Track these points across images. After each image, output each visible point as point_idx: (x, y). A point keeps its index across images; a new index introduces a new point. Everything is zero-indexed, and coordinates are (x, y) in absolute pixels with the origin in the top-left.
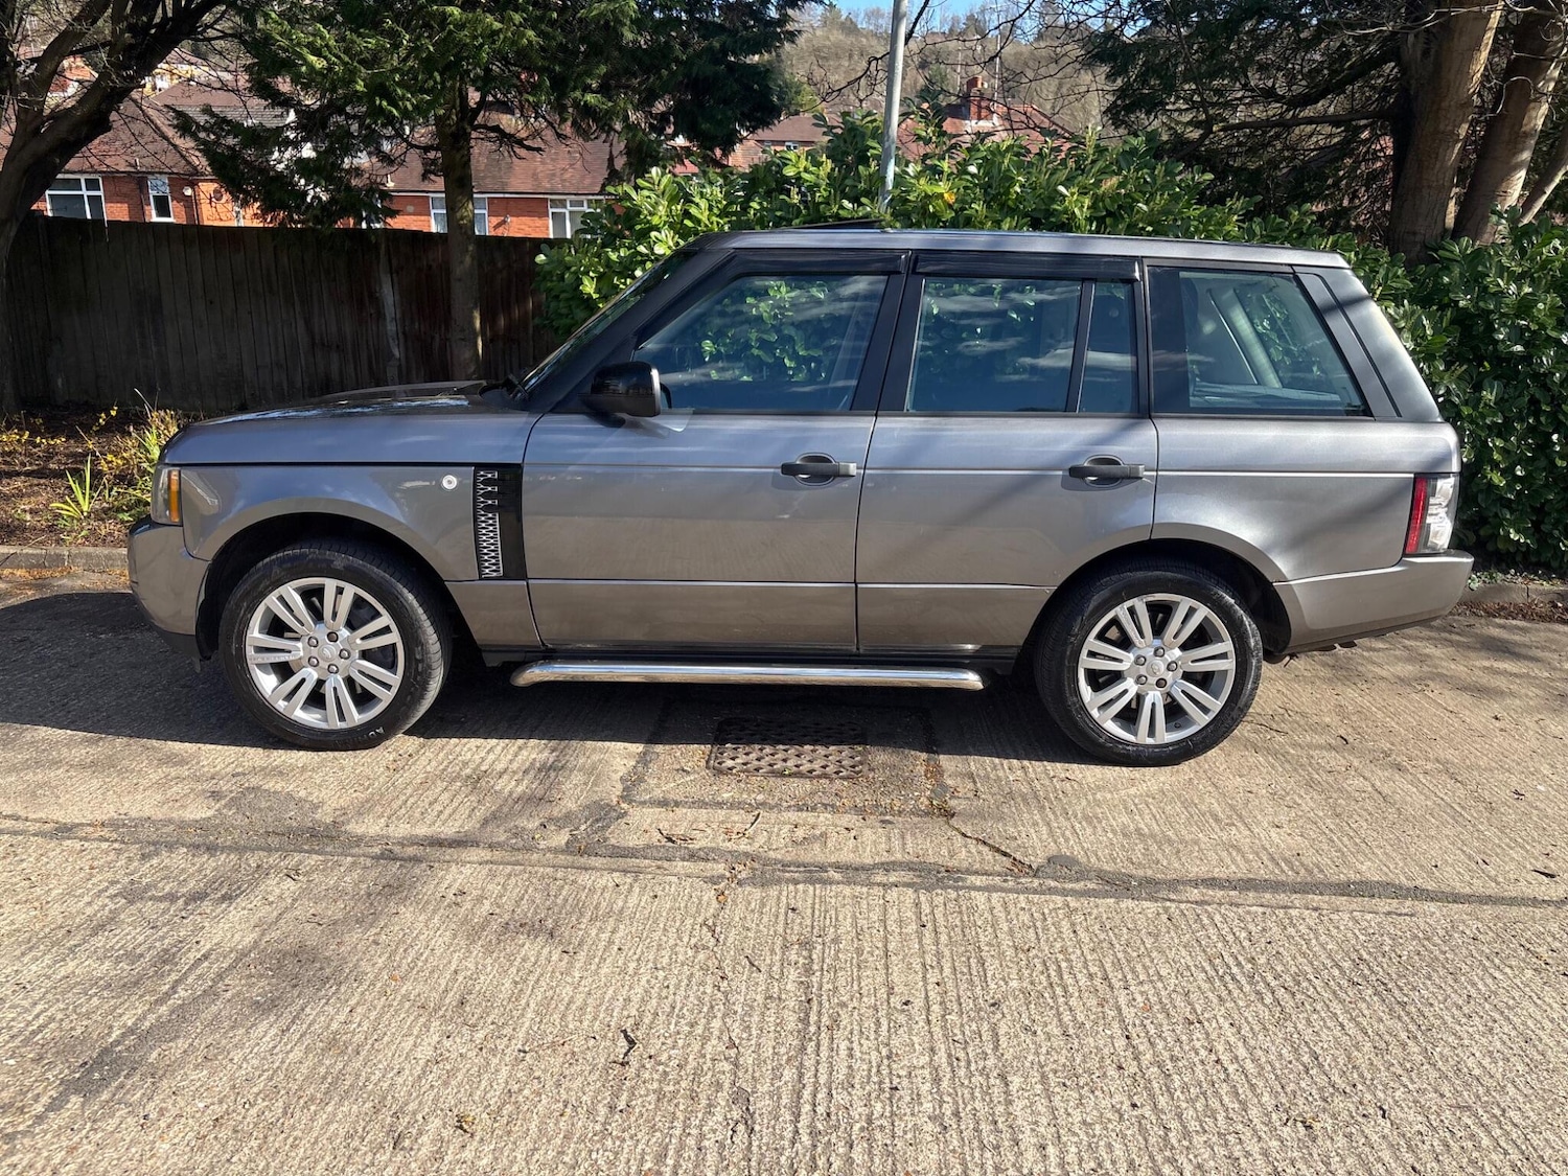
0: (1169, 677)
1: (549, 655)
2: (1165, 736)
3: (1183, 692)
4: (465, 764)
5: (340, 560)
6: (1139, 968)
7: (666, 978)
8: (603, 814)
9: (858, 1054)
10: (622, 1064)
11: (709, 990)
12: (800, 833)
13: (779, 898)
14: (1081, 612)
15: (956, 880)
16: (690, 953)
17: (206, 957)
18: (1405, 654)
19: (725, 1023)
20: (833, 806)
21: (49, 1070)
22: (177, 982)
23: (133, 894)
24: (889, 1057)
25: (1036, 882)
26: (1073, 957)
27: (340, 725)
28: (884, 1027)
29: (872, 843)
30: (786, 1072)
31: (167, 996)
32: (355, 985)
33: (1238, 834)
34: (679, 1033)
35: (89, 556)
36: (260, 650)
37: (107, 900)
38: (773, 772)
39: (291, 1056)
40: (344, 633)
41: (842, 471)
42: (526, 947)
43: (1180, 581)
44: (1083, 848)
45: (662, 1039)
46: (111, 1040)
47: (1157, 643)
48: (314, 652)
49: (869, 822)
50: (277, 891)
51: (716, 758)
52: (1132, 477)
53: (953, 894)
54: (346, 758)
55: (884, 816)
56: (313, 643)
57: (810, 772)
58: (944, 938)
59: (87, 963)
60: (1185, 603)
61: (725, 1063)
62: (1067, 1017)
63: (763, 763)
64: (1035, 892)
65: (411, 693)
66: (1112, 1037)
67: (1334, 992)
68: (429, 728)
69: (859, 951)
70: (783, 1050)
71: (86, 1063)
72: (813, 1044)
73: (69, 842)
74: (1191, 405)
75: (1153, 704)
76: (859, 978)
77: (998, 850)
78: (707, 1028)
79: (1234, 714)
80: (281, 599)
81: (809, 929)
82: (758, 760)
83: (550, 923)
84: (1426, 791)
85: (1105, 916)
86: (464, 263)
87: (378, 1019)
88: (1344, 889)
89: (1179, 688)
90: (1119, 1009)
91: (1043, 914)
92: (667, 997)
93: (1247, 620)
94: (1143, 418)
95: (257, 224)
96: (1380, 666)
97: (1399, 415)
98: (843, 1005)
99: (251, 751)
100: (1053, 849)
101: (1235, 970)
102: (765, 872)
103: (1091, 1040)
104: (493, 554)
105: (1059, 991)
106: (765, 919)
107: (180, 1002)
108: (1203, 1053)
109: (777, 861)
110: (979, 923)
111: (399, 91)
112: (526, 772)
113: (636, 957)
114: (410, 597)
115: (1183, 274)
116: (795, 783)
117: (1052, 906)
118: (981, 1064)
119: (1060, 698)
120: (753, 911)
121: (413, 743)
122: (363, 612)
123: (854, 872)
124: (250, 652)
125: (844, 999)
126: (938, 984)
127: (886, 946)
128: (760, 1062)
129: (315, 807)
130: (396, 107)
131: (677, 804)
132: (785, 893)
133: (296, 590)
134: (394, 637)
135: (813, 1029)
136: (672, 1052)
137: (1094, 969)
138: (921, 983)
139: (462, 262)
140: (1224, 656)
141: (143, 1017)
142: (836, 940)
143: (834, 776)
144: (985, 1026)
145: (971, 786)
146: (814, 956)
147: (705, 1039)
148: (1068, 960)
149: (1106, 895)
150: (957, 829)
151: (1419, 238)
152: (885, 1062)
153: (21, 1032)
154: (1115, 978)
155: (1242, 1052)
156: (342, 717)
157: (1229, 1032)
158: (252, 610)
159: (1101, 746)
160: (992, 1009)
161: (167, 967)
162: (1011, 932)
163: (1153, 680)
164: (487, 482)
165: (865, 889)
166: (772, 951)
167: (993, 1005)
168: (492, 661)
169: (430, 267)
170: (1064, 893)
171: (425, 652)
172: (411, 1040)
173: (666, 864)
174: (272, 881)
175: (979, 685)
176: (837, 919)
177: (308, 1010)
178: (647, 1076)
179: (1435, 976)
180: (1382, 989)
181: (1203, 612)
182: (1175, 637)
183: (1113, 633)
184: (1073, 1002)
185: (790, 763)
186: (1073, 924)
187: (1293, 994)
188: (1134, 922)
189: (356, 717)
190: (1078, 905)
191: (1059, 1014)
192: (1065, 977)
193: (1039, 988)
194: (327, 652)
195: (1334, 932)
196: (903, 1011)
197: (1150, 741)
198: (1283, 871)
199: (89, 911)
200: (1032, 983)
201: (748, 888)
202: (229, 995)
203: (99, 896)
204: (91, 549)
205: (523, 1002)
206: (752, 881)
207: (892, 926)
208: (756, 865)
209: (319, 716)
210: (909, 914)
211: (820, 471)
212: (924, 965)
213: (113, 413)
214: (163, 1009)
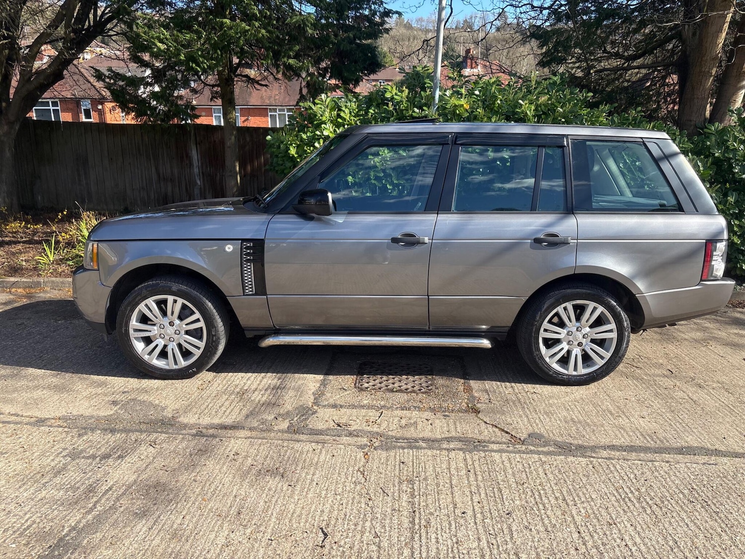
0: (584, 341)
1: (277, 332)
2: (582, 371)
3: (591, 349)
4: (237, 386)
5: (175, 287)
6: (581, 494)
7: (341, 499)
8: (305, 412)
9: (441, 541)
10: (321, 547)
11: (363, 506)
12: (403, 422)
13: (395, 457)
14: (540, 309)
15: (484, 447)
16: (352, 486)
17: (110, 489)
18: (695, 327)
19: (372, 524)
20: (419, 407)
21: (32, 550)
22: (96, 502)
23: (74, 455)
24: (457, 543)
25: (524, 447)
26: (546, 488)
27: (175, 367)
28: (453, 526)
29: (440, 427)
30: (405, 551)
31: (92, 510)
32: (185, 504)
33: (623, 421)
34: (349, 529)
35: (53, 282)
36: (136, 330)
37: (62, 458)
38: (388, 390)
39: (154, 542)
40: (177, 322)
41: (421, 241)
42: (270, 483)
43: (589, 294)
44: (545, 429)
45: (341, 533)
46: (64, 534)
47: (578, 324)
48: (162, 331)
49: (437, 416)
50: (146, 453)
51: (359, 382)
52: (565, 243)
53: (483, 454)
54: (178, 383)
55: (445, 412)
56: (162, 327)
57: (406, 389)
58: (480, 478)
59: (52, 492)
60: (592, 305)
61: (373, 546)
62: (546, 521)
63: (382, 385)
64: (524, 453)
65: (209, 351)
66: (570, 532)
67: (681, 507)
68: (219, 368)
69: (438, 485)
70: (403, 539)
71: (51, 546)
72: (418, 535)
73: (43, 428)
74: (593, 207)
75: (576, 355)
76: (439, 499)
77: (503, 430)
78: (363, 527)
79: (617, 359)
80: (146, 305)
81: (411, 473)
82: (380, 383)
83: (281, 470)
84: (714, 398)
85: (560, 466)
86: (231, 140)
87: (197, 522)
88: (680, 451)
89: (589, 347)
90: (573, 517)
91: (529, 464)
92: (342, 510)
93: (623, 314)
94: (569, 214)
95: (133, 122)
96: (683, 333)
97: (697, 211)
98: (432, 514)
99: (132, 380)
100: (530, 430)
101: (630, 495)
102: (388, 443)
103: (560, 534)
104: (250, 283)
105: (541, 507)
106: (389, 468)
107: (98, 513)
108: (618, 541)
109: (393, 437)
110: (497, 469)
111: (201, 59)
112: (266, 390)
113: (325, 488)
114: (210, 304)
115: (588, 143)
116: (400, 395)
117: (533, 460)
118: (505, 547)
119: (530, 352)
120: (382, 463)
121: (211, 375)
122: (187, 312)
123: (432, 443)
124: (131, 331)
125: (432, 511)
126: (479, 502)
127: (451, 482)
128: (391, 546)
129: (163, 409)
130: (199, 66)
131: (341, 406)
132: (398, 454)
133: (154, 301)
134: (201, 324)
135: (417, 527)
136: (346, 540)
137: (558, 495)
138: (470, 502)
139: (230, 139)
140: (611, 331)
141: (79, 522)
142: (425, 479)
143: (418, 391)
144: (505, 526)
145: (487, 396)
146: (415, 488)
147: (363, 533)
148: (544, 490)
149: (560, 454)
150: (482, 420)
151: (693, 123)
152: (455, 545)
153: (18, 529)
154: (569, 499)
155: (638, 540)
156: (176, 363)
157: (631, 529)
158: (132, 311)
159: (551, 376)
160: (508, 516)
161: (91, 494)
162: (513, 473)
163: (576, 343)
164: (247, 248)
165: (438, 452)
166: (394, 485)
167: (508, 514)
168: (249, 335)
169: (215, 141)
170: (539, 453)
171: (217, 331)
172: (214, 534)
173: (338, 438)
174: (143, 448)
175: (489, 346)
176: (425, 468)
177: (162, 517)
178: (334, 553)
179: (731, 498)
180: (705, 504)
181: (601, 309)
182: (587, 321)
183: (556, 320)
184: (549, 513)
185: (396, 385)
186: (544, 470)
187: (661, 508)
188: (576, 468)
189: (183, 363)
190: (546, 459)
191: (542, 519)
192: (544, 499)
193: (531, 505)
194: (168, 331)
195: (678, 474)
196: (462, 517)
197: (575, 373)
198: (648, 441)
199: (53, 464)
200: (527, 502)
201: (380, 451)
202: (122, 509)
203: (58, 456)
204: (54, 279)
205: (270, 513)
206: (381, 447)
207: (453, 472)
208: (383, 439)
209: (164, 363)
210: (461, 465)
211: (410, 241)
212: (471, 492)
213: (65, 213)
214: (90, 517)
